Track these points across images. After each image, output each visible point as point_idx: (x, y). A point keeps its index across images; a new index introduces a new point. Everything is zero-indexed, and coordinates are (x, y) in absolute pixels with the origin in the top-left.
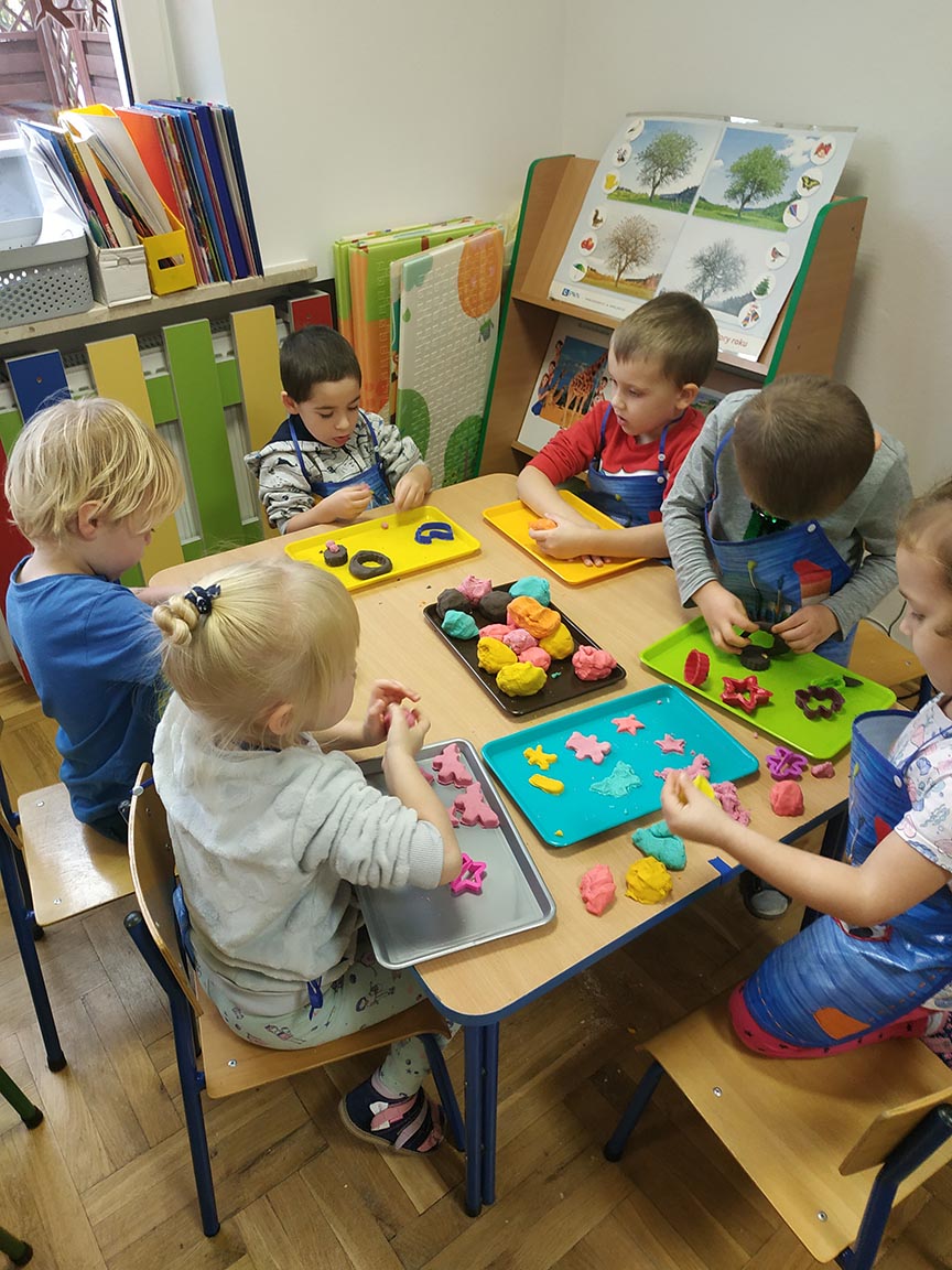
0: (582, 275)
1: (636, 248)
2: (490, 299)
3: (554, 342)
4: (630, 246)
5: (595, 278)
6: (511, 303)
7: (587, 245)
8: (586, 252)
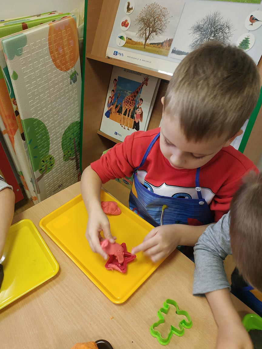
0: (123, 42)
1: (155, 24)
2: (73, 60)
3: (112, 80)
4: (150, 23)
5: (132, 44)
6: (86, 61)
7: (125, 24)
8: (124, 28)
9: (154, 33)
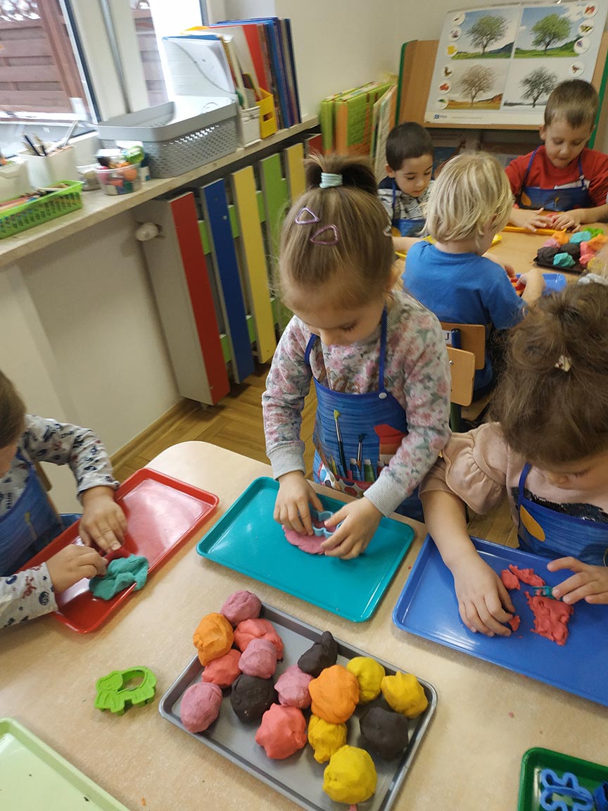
0: (445, 105)
1: (481, 83)
4: (475, 83)
5: (455, 105)
7: (444, 88)
8: (444, 92)
9: (481, 92)
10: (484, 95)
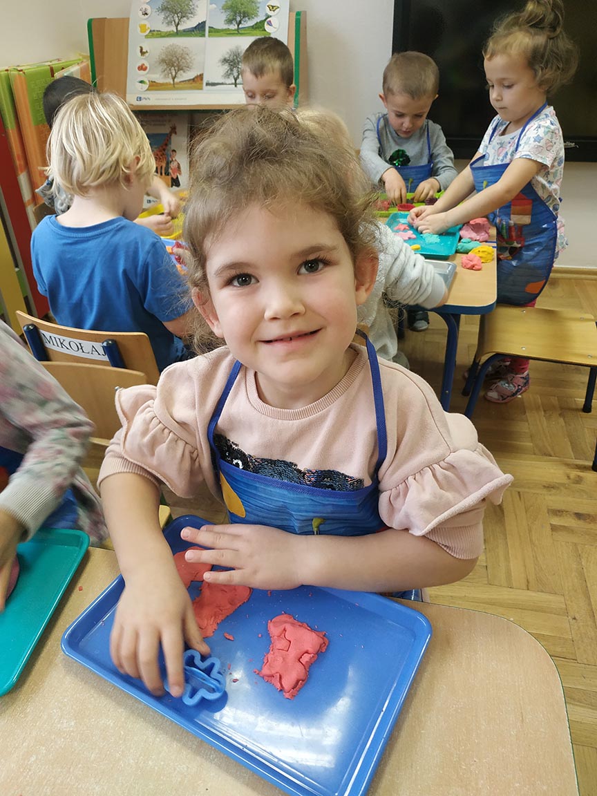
0: (146, 86)
1: (179, 62)
4: (173, 63)
5: (157, 86)
7: (142, 68)
8: (142, 72)
9: (182, 71)
10: (184, 74)
